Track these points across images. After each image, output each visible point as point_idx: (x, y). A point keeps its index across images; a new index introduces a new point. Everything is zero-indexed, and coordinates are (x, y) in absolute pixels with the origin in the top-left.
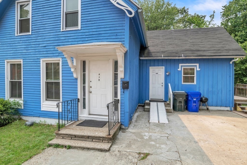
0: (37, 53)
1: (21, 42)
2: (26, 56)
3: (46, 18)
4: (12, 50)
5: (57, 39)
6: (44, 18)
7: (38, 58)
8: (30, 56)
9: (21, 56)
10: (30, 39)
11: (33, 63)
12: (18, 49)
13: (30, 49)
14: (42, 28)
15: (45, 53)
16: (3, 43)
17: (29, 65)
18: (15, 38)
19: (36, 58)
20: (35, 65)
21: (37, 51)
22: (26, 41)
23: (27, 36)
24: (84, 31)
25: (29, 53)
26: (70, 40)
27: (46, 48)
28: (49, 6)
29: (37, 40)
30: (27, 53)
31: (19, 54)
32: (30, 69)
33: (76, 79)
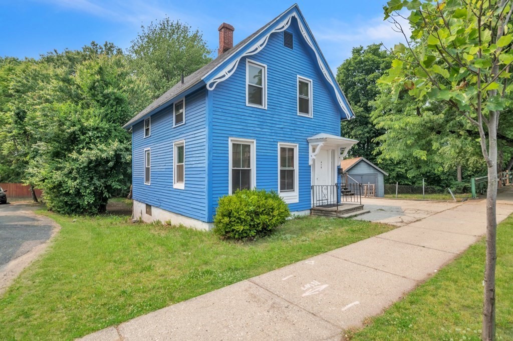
0: (273, 134)
1: (253, 116)
2: (260, 136)
3: (283, 96)
4: (239, 123)
5: (293, 122)
6: (280, 95)
7: (275, 140)
8: (265, 136)
9: (254, 135)
10: (265, 114)
11: (269, 146)
12: (248, 125)
13: (264, 127)
14: (279, 105)
15: (282, 135)
16: (224, 111)
17: (264, 148)
18: (245, 108)
19: (272, 140)
20: (272, 149)
21: (273, 131)
22: (259, 117)
23: (261, 111)
24: (315, 121)
25: (264, 133)
26: (305, 127)
27: (284, 130)
28: (285, 83)
29: (274, 119)
30: (262, 133)
31: (251, 132)
32: (265, 154)
33: (310, 166)
